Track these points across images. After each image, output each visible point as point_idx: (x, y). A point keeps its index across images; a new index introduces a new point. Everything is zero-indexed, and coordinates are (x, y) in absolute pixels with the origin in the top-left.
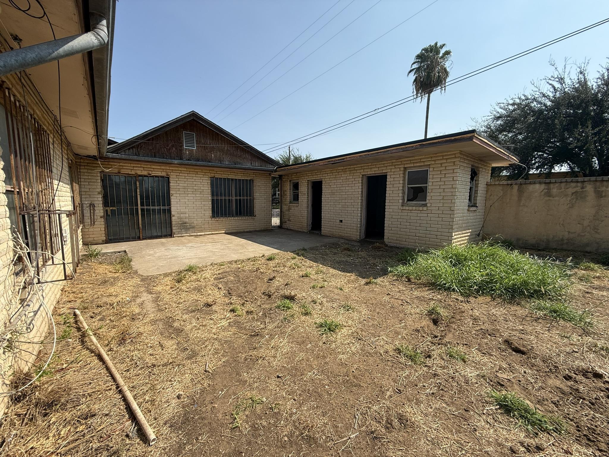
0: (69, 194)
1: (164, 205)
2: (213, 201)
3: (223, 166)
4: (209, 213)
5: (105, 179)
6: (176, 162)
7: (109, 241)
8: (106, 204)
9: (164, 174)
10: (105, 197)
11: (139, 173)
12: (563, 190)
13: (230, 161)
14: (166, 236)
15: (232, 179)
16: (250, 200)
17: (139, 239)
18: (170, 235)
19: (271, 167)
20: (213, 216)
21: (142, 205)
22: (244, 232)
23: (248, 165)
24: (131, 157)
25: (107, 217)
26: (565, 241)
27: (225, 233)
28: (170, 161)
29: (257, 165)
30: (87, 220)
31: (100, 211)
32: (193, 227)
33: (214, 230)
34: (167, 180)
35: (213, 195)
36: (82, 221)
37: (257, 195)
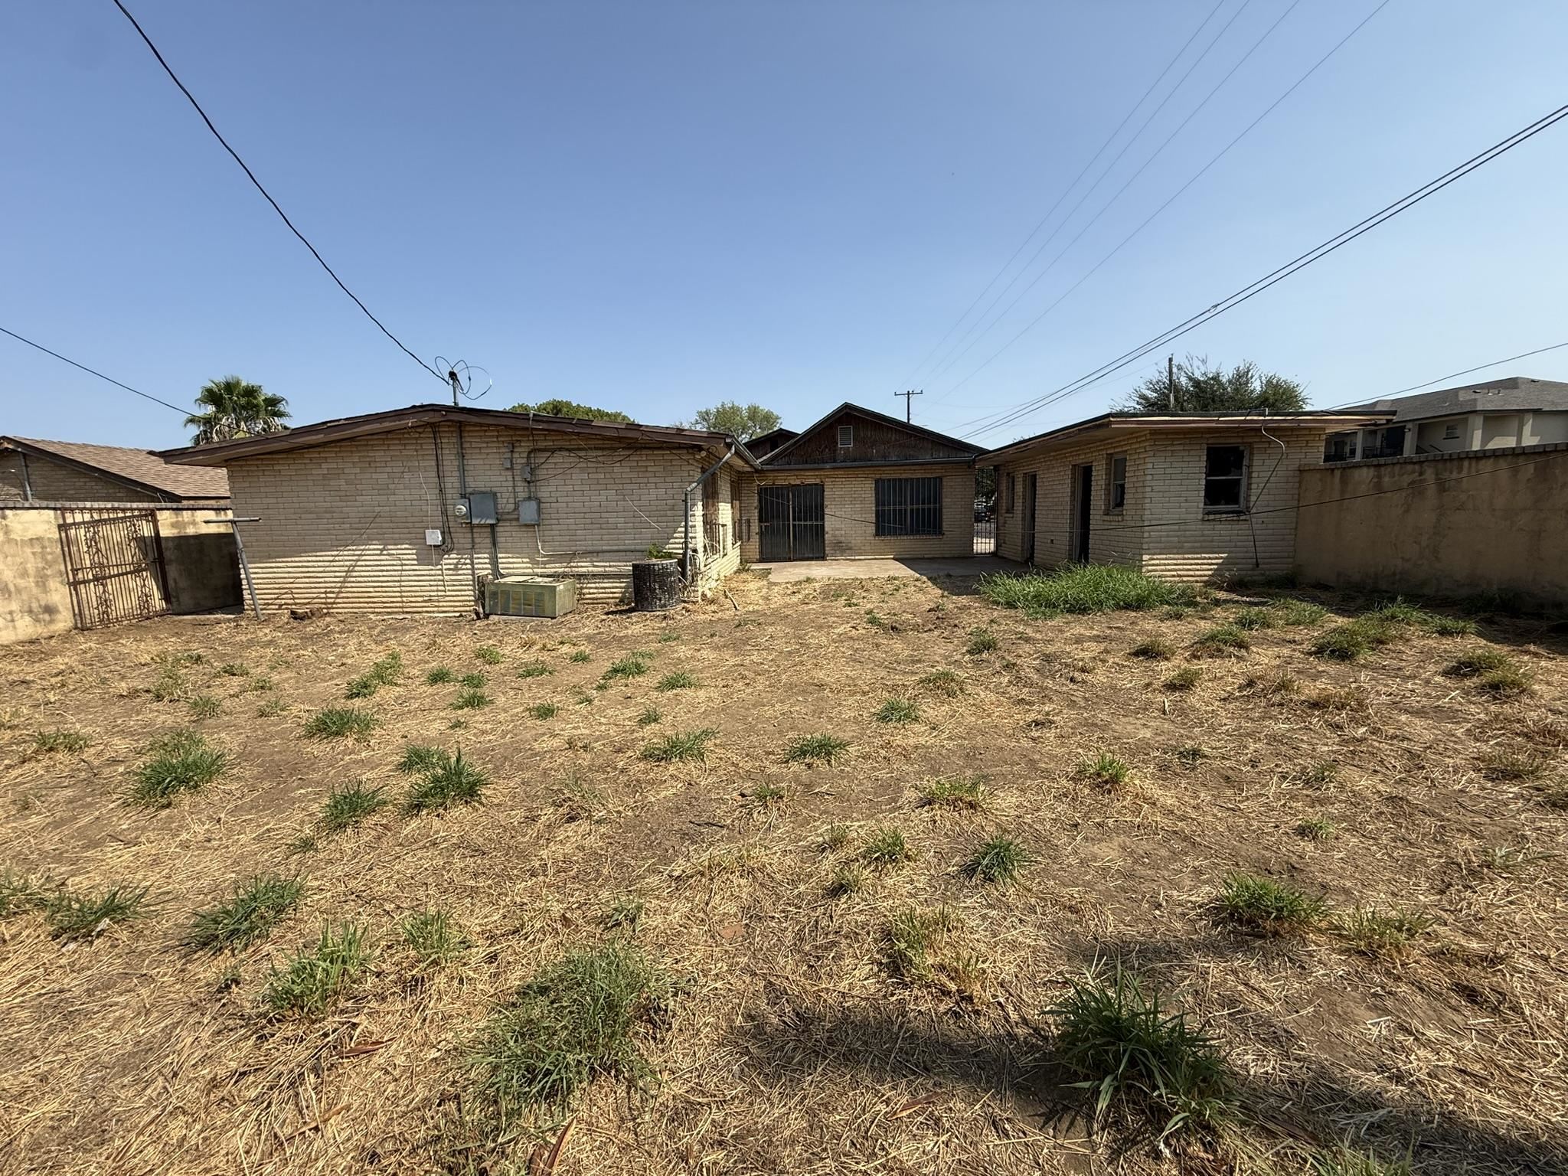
0: (730, 512)
1: (817, 520)
2: (877, 512)
3: (887, 463)
4: (872, 529)
5: (762, 491)
6: (828, 466)
7: (761, 561)
8: (761, 520)
9: (818, 481)
10: (760, 513)
11: (793, 483)
12: (1396, 478)
13: (898, 456)
14: (817, 559)
15: (906, 480)
16: (935, 509)
17: (790, 560)
18: (823, 558)
19: (967, 457)
20: (877, 534)
21: (794, 520)
22: (923, 558)
23: (928, 458)
24: (783, 467)
25: (761, 534)
26: (1397, 577)
27: (895, 559)
28: (821, 466)
29: (941, 456)
30: (745, 537)
31: (755, 527)
32: (850, 549)
33: (877, 552)
34: (821, 488)
35: (877, 505)
36: (741, 539)
37: (946, 501)
